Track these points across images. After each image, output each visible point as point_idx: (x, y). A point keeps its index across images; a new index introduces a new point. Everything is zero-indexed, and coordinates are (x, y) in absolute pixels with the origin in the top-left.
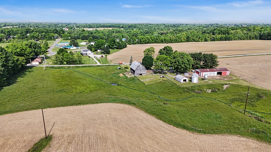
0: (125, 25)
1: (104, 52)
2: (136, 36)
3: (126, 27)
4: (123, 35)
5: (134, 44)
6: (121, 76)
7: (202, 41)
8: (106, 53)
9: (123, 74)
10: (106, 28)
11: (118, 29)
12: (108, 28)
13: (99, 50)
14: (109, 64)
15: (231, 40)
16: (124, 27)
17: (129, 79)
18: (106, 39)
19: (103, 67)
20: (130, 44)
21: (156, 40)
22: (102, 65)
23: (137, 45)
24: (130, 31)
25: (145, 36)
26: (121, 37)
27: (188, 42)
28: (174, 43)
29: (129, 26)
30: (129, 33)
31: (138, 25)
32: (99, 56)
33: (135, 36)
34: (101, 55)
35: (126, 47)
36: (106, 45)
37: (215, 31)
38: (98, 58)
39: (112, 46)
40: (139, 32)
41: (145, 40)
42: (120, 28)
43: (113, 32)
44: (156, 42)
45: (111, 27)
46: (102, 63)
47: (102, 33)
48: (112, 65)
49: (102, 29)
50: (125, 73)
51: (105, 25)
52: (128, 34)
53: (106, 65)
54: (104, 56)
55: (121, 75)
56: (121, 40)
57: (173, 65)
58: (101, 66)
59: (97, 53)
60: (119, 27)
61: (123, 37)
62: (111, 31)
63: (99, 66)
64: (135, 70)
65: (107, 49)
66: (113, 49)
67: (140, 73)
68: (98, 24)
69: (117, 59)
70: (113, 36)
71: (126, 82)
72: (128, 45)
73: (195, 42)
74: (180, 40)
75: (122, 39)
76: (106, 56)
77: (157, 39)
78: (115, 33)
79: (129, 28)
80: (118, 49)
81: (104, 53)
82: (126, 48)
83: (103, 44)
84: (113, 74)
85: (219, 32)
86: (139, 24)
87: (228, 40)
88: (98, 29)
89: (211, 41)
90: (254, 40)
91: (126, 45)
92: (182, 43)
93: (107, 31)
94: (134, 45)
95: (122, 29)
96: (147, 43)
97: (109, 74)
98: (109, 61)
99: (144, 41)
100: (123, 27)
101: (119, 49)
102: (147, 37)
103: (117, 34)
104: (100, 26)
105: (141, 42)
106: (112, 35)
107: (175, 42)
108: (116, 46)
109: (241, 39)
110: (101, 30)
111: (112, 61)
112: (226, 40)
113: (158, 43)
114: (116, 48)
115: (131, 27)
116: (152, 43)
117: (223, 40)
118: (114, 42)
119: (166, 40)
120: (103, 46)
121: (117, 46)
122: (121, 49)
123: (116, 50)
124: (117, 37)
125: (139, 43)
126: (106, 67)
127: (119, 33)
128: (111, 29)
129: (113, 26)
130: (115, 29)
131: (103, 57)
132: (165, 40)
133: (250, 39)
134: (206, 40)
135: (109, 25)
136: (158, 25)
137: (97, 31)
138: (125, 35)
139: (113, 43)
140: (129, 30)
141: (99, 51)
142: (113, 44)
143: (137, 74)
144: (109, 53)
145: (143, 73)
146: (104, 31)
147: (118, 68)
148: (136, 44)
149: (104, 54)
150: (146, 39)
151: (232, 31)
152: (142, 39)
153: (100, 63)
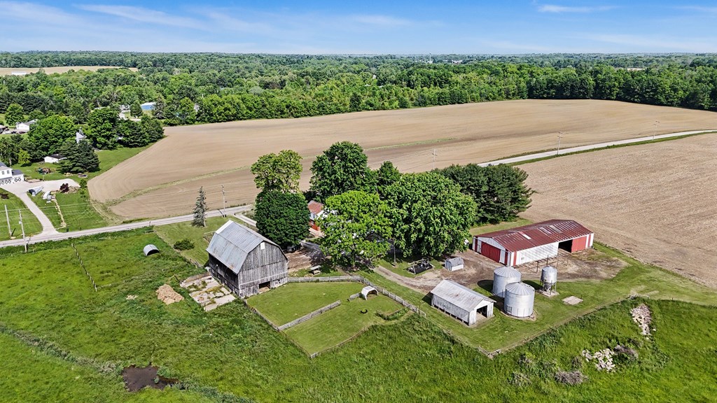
0: (142, 60)
1: (74, 166)
2: (192, 96)
3: (146, 65)
4: (141, 91)
5: (187, 123)
6: (169, 301)
7: (393, 108)
8: (81, 169)
9: (176, 287)
10: (76, 69)
11: (120, 71)
12: (86, 68)
13: (50, 155)
14: (98, 225)
15: (465, 101)
16: (138, 62)
17: (215, 320)
18: (77, 111)
19: (70, 251)
20: (171, 125)
21: (260, 106)
22: (66, 236)
23: (198, 126)
24: (164, 79)
25: (224, 97)
26: (137, 101)
27: (358, 111)
28: (318, 114)
29: (155, 61)
30: (162, 85)
31: (183, 59)
32: (49, 187)
33: (189, 96)
34: (60, 183)
35: (161, 138)
36: (79, 137)
37: (413, 77)
38: (45, 197)
39: (103, 136)
40: (193, 82)
41: (226, 109)
42: (127, 66)
43: (105, 81)
44: (263, 115)
45: (95, 65)
46: (64, 225)
47: (64, 84)
48: (113, 234)
49: (62, 70)
50: (182, 285)
51: (72, 57)
52: (157, 87)
53: (86, 238)
54: (73, 183)
55: (167, 295)
56: (137, 112)
57: (402, 231)
58: (59, 244)
59: (41, 172)
60: (121, 63)
61: (142, 97)
62: (94, 76)
63: (49, 245)
64: (236, 271)
65: (87, 155)
66: (111, 149)
67: (260, 280)
68: (48, 55)
69: (135, 194)
70: (103, 97)
71: (202, 350)
72: (167, 130)
73: (375, 110)
74: (333, 107)
75: (142, 105)
76: (83, 184)
77: (264, 106)
78: (111, 87)
79: (155, 65)
80: (131, 147)
81: (75, 169)
82: (160, 142)
83: (65, 134)
84: (126, 294)
85: (423, 78)
86: (186, 55)
87: (459, 103)
88: (48, 71)
89: (415, 105)
90: (517, 99)
91: (159, 132)
92: (341, 115)
93: (82, 77)
94: (186, 127)
95: (134, 70)
96: (234, 120)
97: (102, 293)
98: (99, 210)
99: (221, 112)
100: (135, 65)
101: (136, 146)
102: (232, 98)
103: (119, 88)
104: (56, 61)
105: (212, 115)
106: (101, 92)
107: (320, 114)
108: (121, 136)
109: (487, 99)
110: (58, 76)
111: (115, 209)
112: (454, 104)
113: (267, 118)
114: (120, 142)
115: (161, 62)
116: (250, 118)
117: (445, 103)
118: (113, 120)
119: (294, 108)
120: (68, 140)
121: (125, 136)
122: (144, 144)
123: (121, 150)
124: (121, 100)
125: (206, 120)
126: (84, 246)
127: (126, 86)
128: (94, 69)
129: (102, 59)
130: (108, 70)
131: (67, 190)
132: (287, 107)
133: (507, 98)
134: (403, 105)
135: (88, 56)
136: (244, 58)
137: (43, 78)
138: (152, 90)
139: (108, 125)
140: (159, 75)
141: (48, 160)
142: (109, 130)
143: (249, 286)
144: (94, 168)
145: (276, 275)
146: (70, 80)
147: (148, 249)
148: (193, 121)
149: (73, 172)
150: (230, 106)
151: (455, 78)
152: (216, 105)
153: (56, 223)
